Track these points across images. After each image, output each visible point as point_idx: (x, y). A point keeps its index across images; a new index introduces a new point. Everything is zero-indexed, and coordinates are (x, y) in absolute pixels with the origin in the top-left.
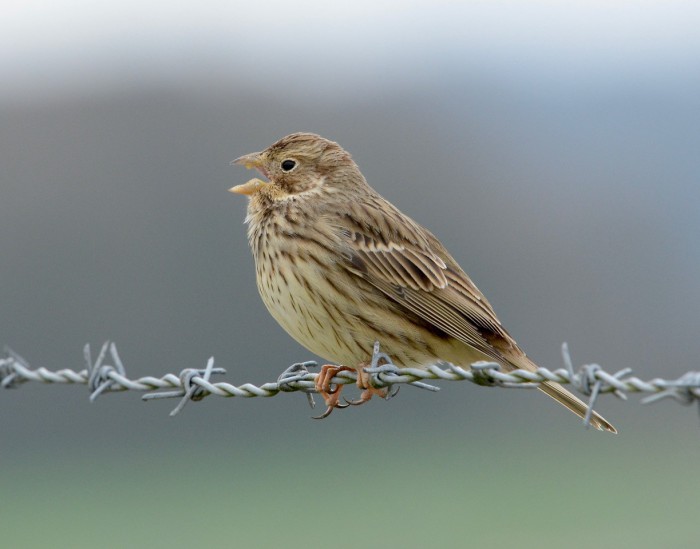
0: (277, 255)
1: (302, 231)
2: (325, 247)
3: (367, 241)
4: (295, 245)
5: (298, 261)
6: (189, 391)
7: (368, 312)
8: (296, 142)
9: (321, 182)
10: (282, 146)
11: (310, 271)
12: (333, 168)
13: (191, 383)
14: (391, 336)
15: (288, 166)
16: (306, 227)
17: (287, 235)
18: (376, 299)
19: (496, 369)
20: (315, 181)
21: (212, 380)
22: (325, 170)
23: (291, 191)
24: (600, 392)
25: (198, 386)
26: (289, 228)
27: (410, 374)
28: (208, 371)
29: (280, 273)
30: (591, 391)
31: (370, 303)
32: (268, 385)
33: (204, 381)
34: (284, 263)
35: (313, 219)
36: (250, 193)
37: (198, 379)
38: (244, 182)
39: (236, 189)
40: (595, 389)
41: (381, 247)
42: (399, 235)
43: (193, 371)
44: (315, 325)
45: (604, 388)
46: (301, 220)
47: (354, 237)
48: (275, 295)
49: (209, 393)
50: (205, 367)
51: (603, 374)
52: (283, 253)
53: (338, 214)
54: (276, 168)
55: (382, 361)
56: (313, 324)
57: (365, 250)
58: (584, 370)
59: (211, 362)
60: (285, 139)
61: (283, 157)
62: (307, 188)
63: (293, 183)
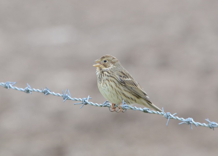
0: (105, 80)
1: (111, 75)
2: (116, 79)
3: (125, 78)
4: (110, 78)
5: (110, 81)
6: (84, 103)
7: (125, 93)
8: (107, 57)
9: (112, 65)
10: (104, 57)
11: (113, 84)
12: (115, 62)
13: (84, 101)
14: (129, 98)
15: (105, 61)
16: (112, 74)
17: (108, 76)
18: (126, 89)
19: (148, 110)
20: (111, 65)
21: (89, 101)
22: (113, 63)
23: (106, 67)
24: (170, 118)
25: (86, 102)
26: (108, 74)
27: (130, 108)
28: (88, 98)
29: (106, 84)
30: (168, 118)
31: (125, 90)
32: (101, 104)
33: (87, 101)
34: (107, 82)
35: (114, 73)
36: (97, 67)
37: (86, 100)
38: (96, 64)
39: (94, 65)
40: (169, 118)
41: (128, 79)
42: (130, 76)
43: (85, 99)
44: (113, 95)
45: (171, 118)
46: (111, 73)
47: (123, 77)
48: (104, 88)
49: (88, 104)
50: (87, 97)
51: (170, 114)
52: (107, 79)
53: (119, 71)
54: (103, 62)
55: (125, 104)
56: (112, 95)
57: (125, 80)
58: (167, 113)
59: (89, 96)
60: (104, 56)
61: (104, 60)
62: (109, 67)
63: (107, 65)
